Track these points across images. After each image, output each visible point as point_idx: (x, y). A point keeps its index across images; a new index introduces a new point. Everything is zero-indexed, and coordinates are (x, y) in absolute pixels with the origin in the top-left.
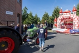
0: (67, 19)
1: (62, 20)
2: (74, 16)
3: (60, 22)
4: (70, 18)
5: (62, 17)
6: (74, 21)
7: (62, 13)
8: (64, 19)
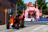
0: (32, 11)
1: (29, 12)
2: (37, 10)
3: (27, 13)
4: (34, 11)
5: (29, 10)
6: (37, 13)
8: (30, 11)
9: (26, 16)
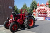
3: (37, 12)
4: (44, 10)
5: (39, 9)
6: (47, 12)
7: (39, 5)
9: (36, 15)
